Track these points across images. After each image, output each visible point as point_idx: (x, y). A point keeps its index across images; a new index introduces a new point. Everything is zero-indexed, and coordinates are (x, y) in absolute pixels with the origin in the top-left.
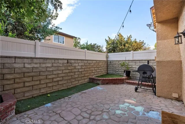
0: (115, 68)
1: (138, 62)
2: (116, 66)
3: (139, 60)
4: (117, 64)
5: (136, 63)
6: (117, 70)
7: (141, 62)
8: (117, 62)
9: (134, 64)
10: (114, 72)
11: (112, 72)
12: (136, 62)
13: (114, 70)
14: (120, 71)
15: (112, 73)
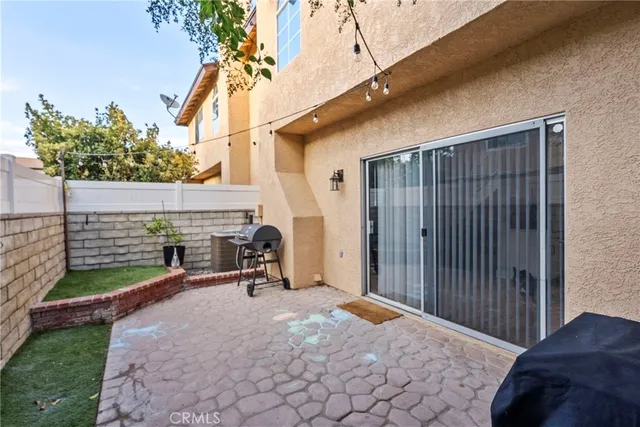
0: (111, 242)
1: (199, 216)
2: (114, 234)
3: (202, 212)
4: (119, 226)
5: (191, 219)
6: (122, 251)
7: (205, 215)
8: (122, 219)
9: (187, 223)
10: (107, 260)
11: (93, 261)
12: (193, 216)
13: (107, 252)
14: (136, 250)
15: (97, 267)
